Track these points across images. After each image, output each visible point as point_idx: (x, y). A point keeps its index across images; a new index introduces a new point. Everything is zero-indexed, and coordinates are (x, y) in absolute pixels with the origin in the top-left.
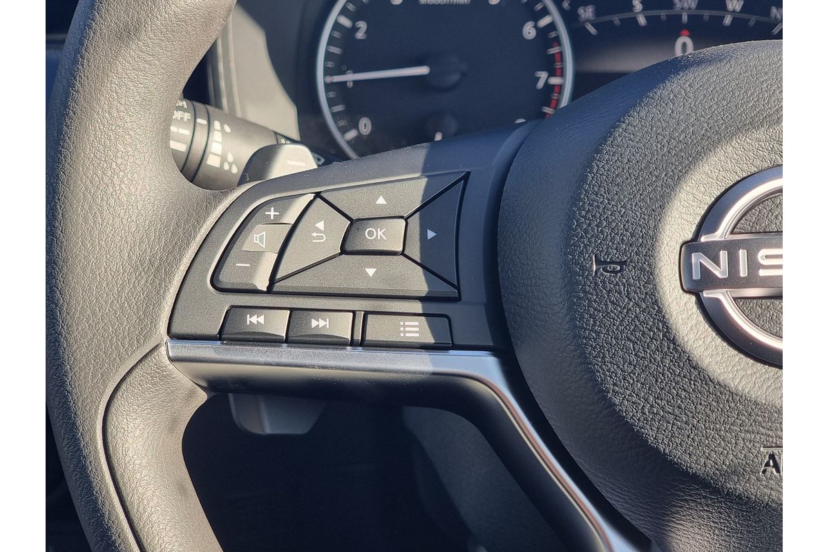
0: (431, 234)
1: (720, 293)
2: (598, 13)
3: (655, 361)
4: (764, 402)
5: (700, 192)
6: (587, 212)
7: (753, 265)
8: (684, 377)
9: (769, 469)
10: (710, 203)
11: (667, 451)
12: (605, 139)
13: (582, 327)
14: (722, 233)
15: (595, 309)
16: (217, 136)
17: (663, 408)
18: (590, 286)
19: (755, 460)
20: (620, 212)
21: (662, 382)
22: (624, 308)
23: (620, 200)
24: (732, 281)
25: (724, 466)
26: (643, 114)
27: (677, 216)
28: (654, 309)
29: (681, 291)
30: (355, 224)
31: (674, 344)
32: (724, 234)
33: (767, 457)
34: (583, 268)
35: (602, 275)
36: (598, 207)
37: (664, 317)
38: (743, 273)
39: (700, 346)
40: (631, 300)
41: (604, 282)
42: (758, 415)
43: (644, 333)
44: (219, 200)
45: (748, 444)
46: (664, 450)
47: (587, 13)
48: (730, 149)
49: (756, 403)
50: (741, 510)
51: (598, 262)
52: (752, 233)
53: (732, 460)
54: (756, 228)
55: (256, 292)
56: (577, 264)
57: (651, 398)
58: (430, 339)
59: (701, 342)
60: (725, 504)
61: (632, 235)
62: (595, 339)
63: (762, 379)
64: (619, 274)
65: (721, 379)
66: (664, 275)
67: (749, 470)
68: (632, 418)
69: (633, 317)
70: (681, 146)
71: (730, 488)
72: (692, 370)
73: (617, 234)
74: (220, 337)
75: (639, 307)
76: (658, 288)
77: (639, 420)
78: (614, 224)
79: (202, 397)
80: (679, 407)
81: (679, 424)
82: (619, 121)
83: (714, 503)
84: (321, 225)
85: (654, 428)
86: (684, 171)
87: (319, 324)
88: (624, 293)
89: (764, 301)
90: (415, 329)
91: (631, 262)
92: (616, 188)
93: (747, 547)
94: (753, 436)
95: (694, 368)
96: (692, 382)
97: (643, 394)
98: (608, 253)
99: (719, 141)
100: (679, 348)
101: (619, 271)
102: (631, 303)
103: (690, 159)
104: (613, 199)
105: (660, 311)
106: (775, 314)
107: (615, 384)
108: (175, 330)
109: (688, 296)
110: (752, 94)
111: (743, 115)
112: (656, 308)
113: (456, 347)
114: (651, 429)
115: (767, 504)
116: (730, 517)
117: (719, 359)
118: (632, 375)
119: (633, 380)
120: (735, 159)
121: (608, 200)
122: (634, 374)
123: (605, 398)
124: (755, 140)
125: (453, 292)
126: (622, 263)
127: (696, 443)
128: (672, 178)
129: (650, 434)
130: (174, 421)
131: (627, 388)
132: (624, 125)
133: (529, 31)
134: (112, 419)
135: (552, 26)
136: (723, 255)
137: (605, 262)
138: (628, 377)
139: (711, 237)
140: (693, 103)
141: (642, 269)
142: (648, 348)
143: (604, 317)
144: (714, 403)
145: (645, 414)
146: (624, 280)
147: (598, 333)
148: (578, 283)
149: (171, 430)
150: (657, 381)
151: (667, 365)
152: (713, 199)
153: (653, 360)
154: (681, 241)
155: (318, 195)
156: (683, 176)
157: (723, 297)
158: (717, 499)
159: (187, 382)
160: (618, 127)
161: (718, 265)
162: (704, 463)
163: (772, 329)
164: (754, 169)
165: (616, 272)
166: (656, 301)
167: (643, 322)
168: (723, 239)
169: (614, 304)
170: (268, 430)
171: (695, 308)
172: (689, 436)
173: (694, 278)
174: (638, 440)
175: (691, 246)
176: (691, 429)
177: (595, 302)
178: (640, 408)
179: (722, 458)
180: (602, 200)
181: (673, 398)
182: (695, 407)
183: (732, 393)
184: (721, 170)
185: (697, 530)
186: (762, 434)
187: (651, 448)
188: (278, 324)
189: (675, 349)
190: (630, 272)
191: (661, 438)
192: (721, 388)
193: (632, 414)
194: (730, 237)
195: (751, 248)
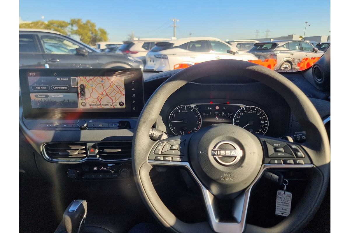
0: (181, 147)
2: (205, 114)
4: (222, 170)
5: (214, 143)
6: (200, 146)
7: (220, 153)
13: (199, 160)
14: (216, 148)
15: (201, 158)
16: (155, 132)
17: (209, 171)
18: (200, 155)
21: (209, 167)
23: (204, 144)
24: (218, 155)
25: (217, 179)
26: (207, 133)
27: (211, 147)
29: (211, 156)
30: (172, 146)
31: (210, 163)
42: (221, 172)
44: (155, 142)
47: (204, 114)
51: (201, 152)
54: (221, 148)
55: (159, 154)
56: (198, 152)
57: (208, 169)
58: (181, 161)
65: (216, 167)
66: (209, 154)
67: (220, 179)
69: (205, 159)
70: (211, 138)
74: (154, 160)
78: (203, 147)
79: (152, 167)
80: (211, 171)
81: (211, 173)
84: (167, 146)
87: (167, 158)
90: (179, 159)
94: (220, 175)
95: (213, 166)
96: (213, 168)
99: (216, 137)
102: (205, 157)
105: (209, 158)
107: (203, 168)
108: (149, 159)
113: (184, 161)
117: (216, 165)
124: (220, 137)
125: (183, 155)
129: (208, 174)
130: (148, 170)
132: (204, 135)
133: (196, 116)
134: (141, 170)
135: (199, 116)
136: (216, 151)
138: (205, 167)
140: (213, 132)
142: (207, 163)
145: (207, 171)
147: (201, 161)
148: (198, 154)
149: (148, 171)
151: (210, 165)
152: (216, 144)
153: (208, 165)
155: (167, 142)
156: (212, 141)
157: (217, 157)
159: (150, 166)
161: (216, 153)
164: (221, 141)
165: (203, 153)
169: (203, 157)
170: (160, 171)
171: (213, 158)
175: (213, 150)
176: (213, 174)
179: (216, 177)
180: (202, 144)
182: (213, 171)
183: (218, 169)
184: (216, 141)
186: (222, 175)
188: (162, 158)
190: (205, 153)
191: (209, 174)
192: (216, 169)
193: (205, 171)
194: (217, 149)
195: (220, 151)
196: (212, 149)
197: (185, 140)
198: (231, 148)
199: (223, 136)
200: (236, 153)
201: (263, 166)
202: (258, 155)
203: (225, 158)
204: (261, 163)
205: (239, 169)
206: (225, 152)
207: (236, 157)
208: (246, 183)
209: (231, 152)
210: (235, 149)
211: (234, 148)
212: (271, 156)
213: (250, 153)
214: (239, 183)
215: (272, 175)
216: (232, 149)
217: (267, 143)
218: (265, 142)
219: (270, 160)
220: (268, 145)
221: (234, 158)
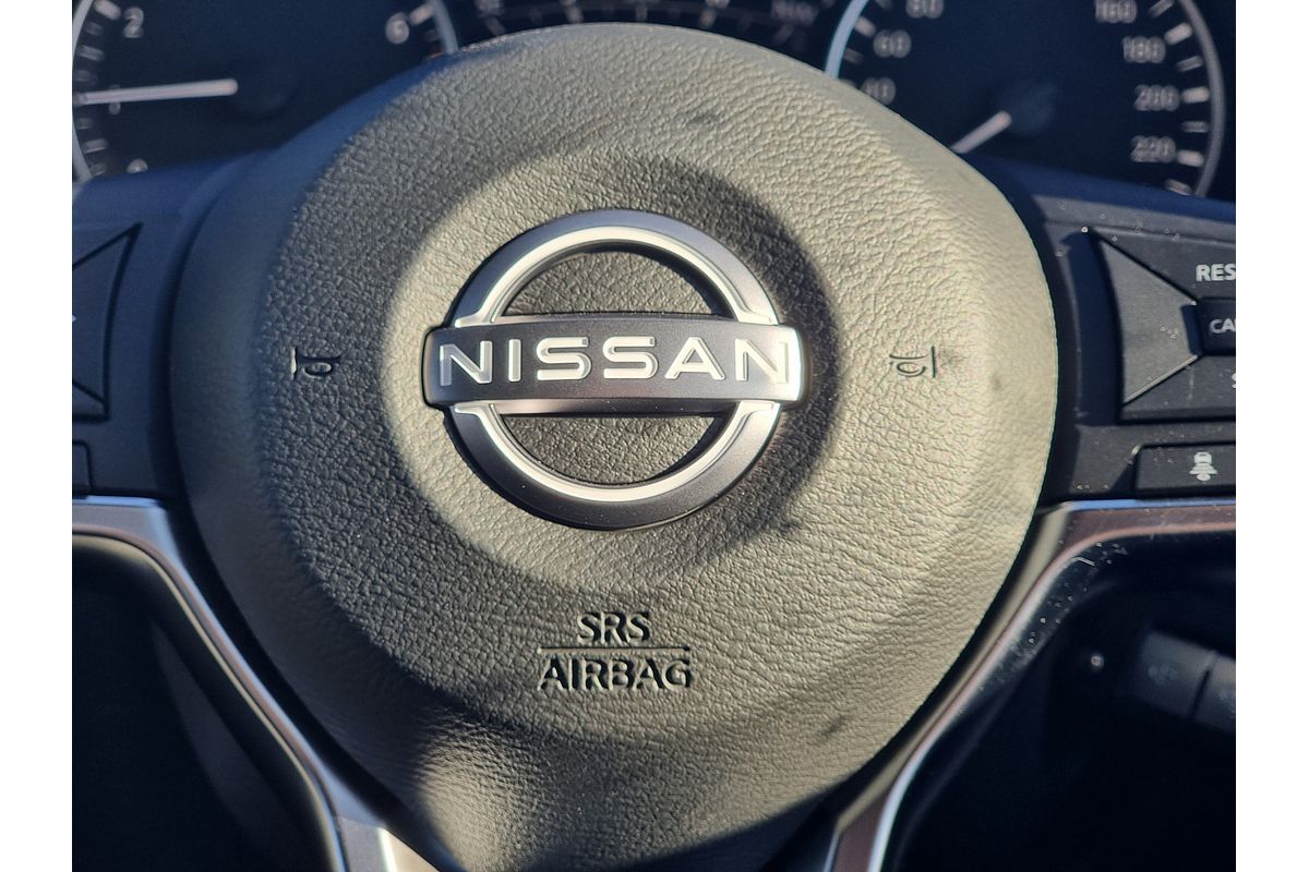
1: (480, 407)
3: (378, 512)
4: (540, 577)
5: (458, 250)
6: (288, 282)
7: (529, 363)
8: (421, 537)
9: (551, 682)
10: (474, 268)
11: (398, 653)
12: (324, 170)
13: (272, 460)
14: (488, 311)
15: (293, 432)
17: (390, 586)
18: (285, 396)
19: (530, 667)
20: (335, 282)
21: (388, 545)
22: (335, 430)
23: (337, 263)
24: (498, 388)
25: (483, 677)
26: (382, 132)
27: (420, 289)
28: (377, 431)
29: (421, 404)
31: (406, 485)
32: (489, 316)
33: (549, 662)
34: (276, 369)
35: (304, 378)
36: (304, 274)
37: (391, 443)
38: (513, 374)
39: (446, 489)
40: (345, 419)
41: (305, 390)
42: (531, 598)
43: (362, 469)
45: (518, 643)
46: (394, 651)
48: (506, 186)
49: (528, 579)
50: (513, 746)
51: (300, 359)
52: (533, 314)
53: (494, 668)
54: (540, 306)
56: (268, 361)
57: (373, 570)
59: (447, 484)
60: (490, 737)
61: (351, 317)
62: (291, 478)
63: (540, 543)
64: (329, 378)
65: (475, 541)
66: (395, 379)
67: (520, 683)
68: (345, 601)
69: (347, 443)
70: (433, 180)
71: (493, 711)
72: (433, 526)
73: (329, 316)
75: (357, 428)
76: (384, 398)
77: (355, 604)
78: (325, 301)
80: (414, 584)
81: (415, 610)
82: (347, 142)
83: (473, 734)
85: (378, 618)
86: (434, 219)
88: (335, 408)
89: (546, 420)
91: (347, 358)
92: (332, 245)
93: (532, 805)
94: (525, 631)
95: (435, 523)
96: (433, 546)
97: (361, 564)
98: (314, 345)
99: (490, 173)
100: (413, 492)
101: (329, 373)
102: (345, 423)
103: (445, 201)
104: (326, 262)
105: (386, 434)
106: (564, 441)
107: (320, 549)
109: (432, 411)
110: (547, 103)
111: (531, 134)
112: (381, 430)
113: (96, 491)
114: (374, 619)
115: (551, 736)
116: (498, 757)
117: (474, 510)
118: (345, 534)
119: (347, 541)
120: (513, 201)
121: (320, 262)
122: (348, 533)
123: (305, 570)
124: (544, 172)
126: (332, 360)
127: (440, 641)
128: (414, 230)
129: (372, 626)
131: (338, 556)
132: (352, 149)
135: (430, 23)
136: (485, 348)
137: (310, 359)
138: (339, 538)
139: (470, 320)
140: (457, 116)
141: (362, 370)
142: (369, 492)
143: (305, 444)
144: (465, 578)
145: (363, 594)
146: (336, 387)
147: (295, 468)
148: (267, 390)
150: (381, 544)
151: (396, 519)
152: (479, 263)
153: (375, 511)
154: (425, 327)
156: (433, 226)
157: (484, 415)
158: (477, 729)
160: (345, 150)
161: (477, 362)
162: (454, 672)
163: (558, 464)
164: (544, 217)
165: (322, 373)
166: (381, 418)
167: (361, 451)
168: (488, 323)
169: (321, 423)
171: (443, 431)
172: (429, 630)
173: (442, 384)
174: (354, 634)
175: (441, 333)
176: (433, 619)
177: (293, 420)
178: (357, 585)
179: (479, 663)
180: (310, 263)
181: (405, 571)
182: (438, 585)
183: (492, 564)
184: (492, 217)
185: (455, 780)
186: (539, 628)
187: (376, 648)
189: (407, 494)
190: (346, 375)
191: (389, 632)
192: (475, 554)
193: (346, 595)
194: (498, 320)
195: (528, 337)
196: (439, 319)
197: (134, 232)
198: (663, 303)
199: (581, 157)
200: (723, 360)
201: (1056, 520)
202: (997, 384)
203: (594, 426)
204: (1029, 489)
205: (760, 557)
206: (592, 352)
207: (721, 413)
208: (834, 728)
209: (662, 354)
210: (720, 309)
211: (698, 304)
212: (1149, 406)
213: (901, 365)
214: (756, 726)
215: (1207, 675)
216: (674, 315)
217: (1111, 255)
218: (1090, 245)
219: (1135, 451)
220: (1124, 275)
221: (702, 425)
